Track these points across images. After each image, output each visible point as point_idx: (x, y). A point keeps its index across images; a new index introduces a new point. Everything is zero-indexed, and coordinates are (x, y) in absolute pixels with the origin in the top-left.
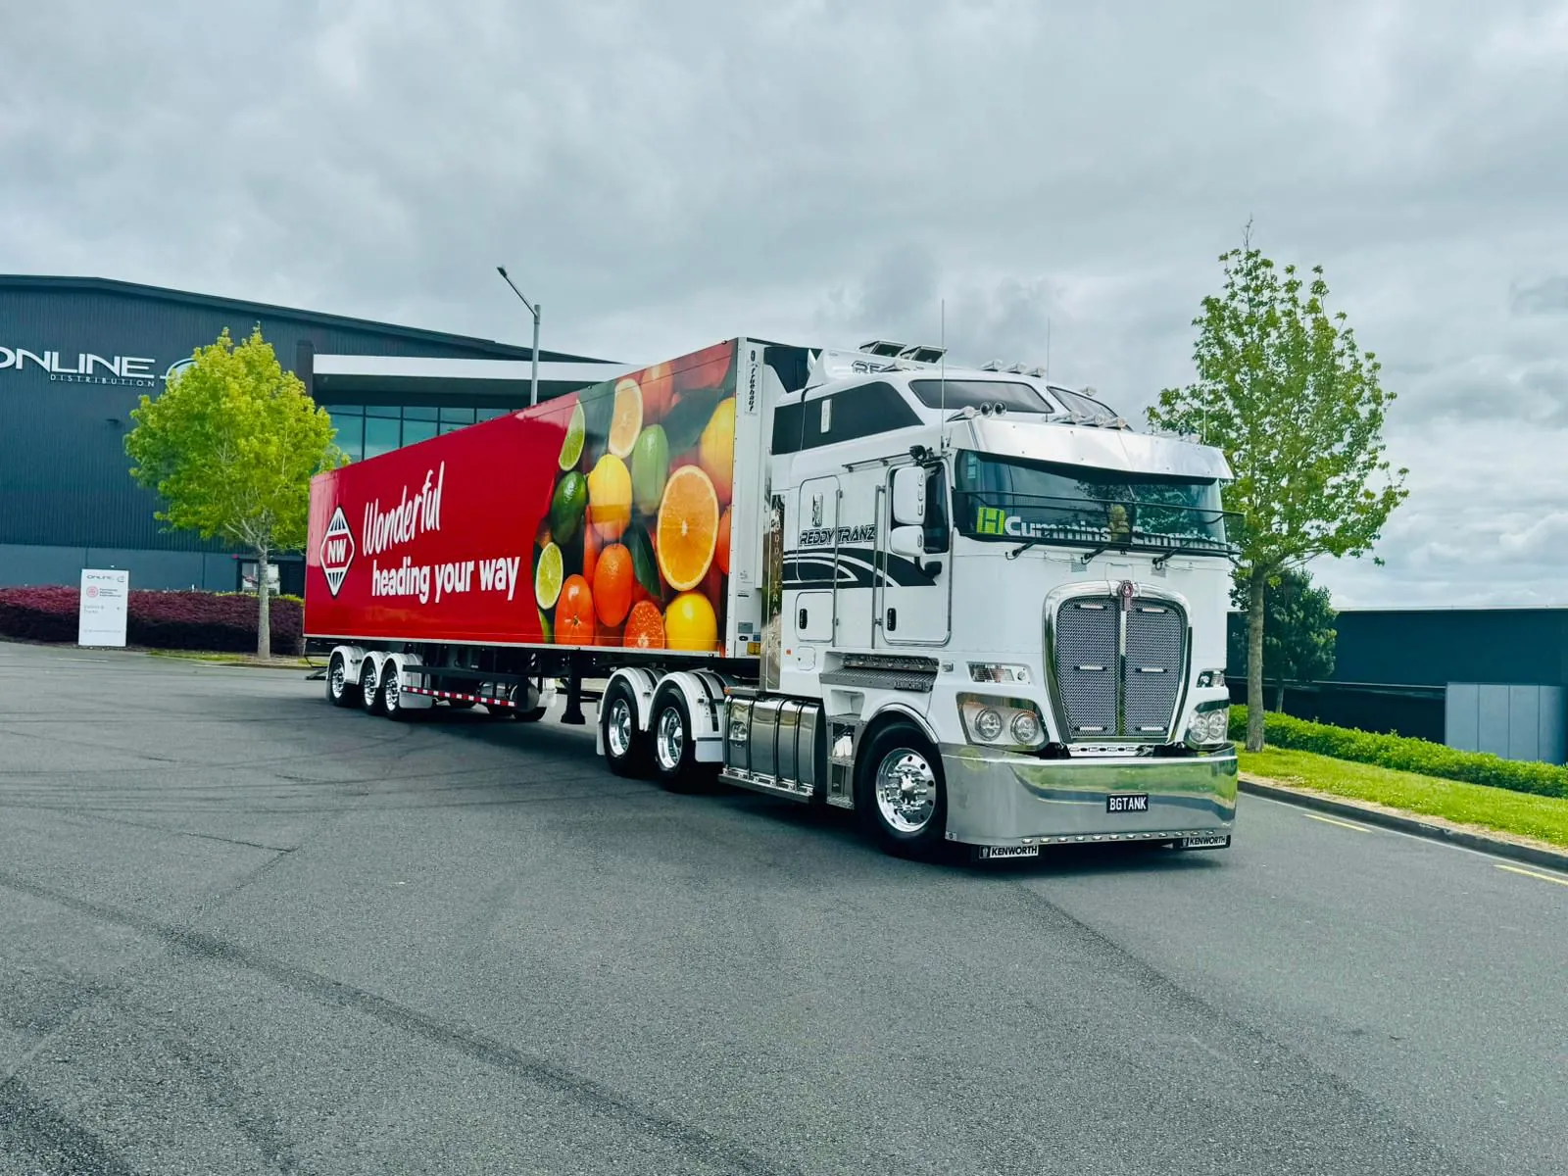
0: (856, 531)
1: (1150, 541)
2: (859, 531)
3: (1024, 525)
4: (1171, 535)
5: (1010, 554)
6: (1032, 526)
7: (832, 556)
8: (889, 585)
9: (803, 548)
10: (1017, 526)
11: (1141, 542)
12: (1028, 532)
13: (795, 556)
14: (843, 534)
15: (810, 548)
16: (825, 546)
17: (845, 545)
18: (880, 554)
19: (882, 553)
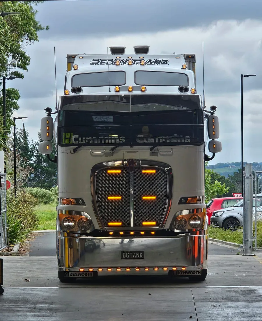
1: (147, 141)
3: (80, 139)
4: (159, 137)
5: (72, 152)
6: (84, 138)
10: (76, 139)
11: (142, 142)
12: (82, 141)
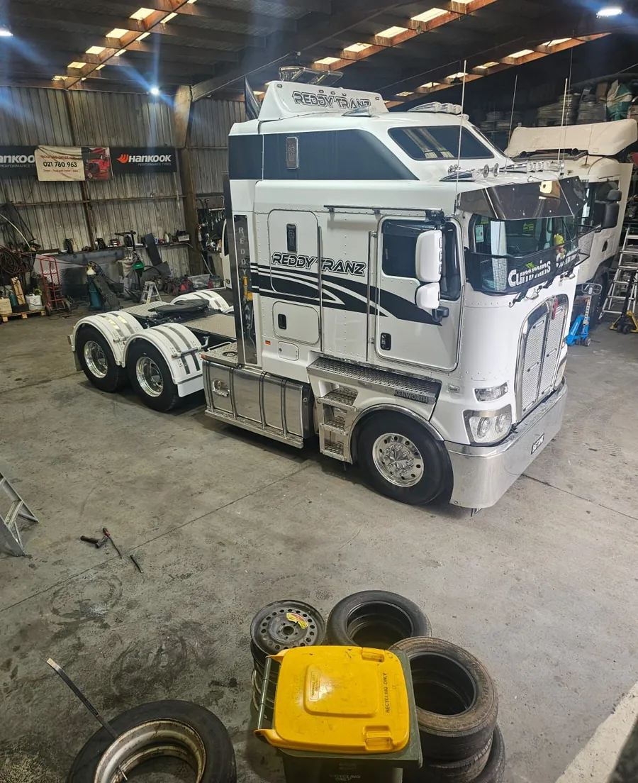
0: (340, 264)
2: (344, 265)
3: (518, 276)
5: (512, 304)
6: (521, 274)
7: (316, 280)
8: (382, 314)
9: (277, 266)
10: (514, 278)
12: (519, 281)
13: (268, 270)
14: (324, 263)
15: (288, 268)
16: (304, 270)
17: (327, 273)
18: (373, 289)
19: (374, 288)
